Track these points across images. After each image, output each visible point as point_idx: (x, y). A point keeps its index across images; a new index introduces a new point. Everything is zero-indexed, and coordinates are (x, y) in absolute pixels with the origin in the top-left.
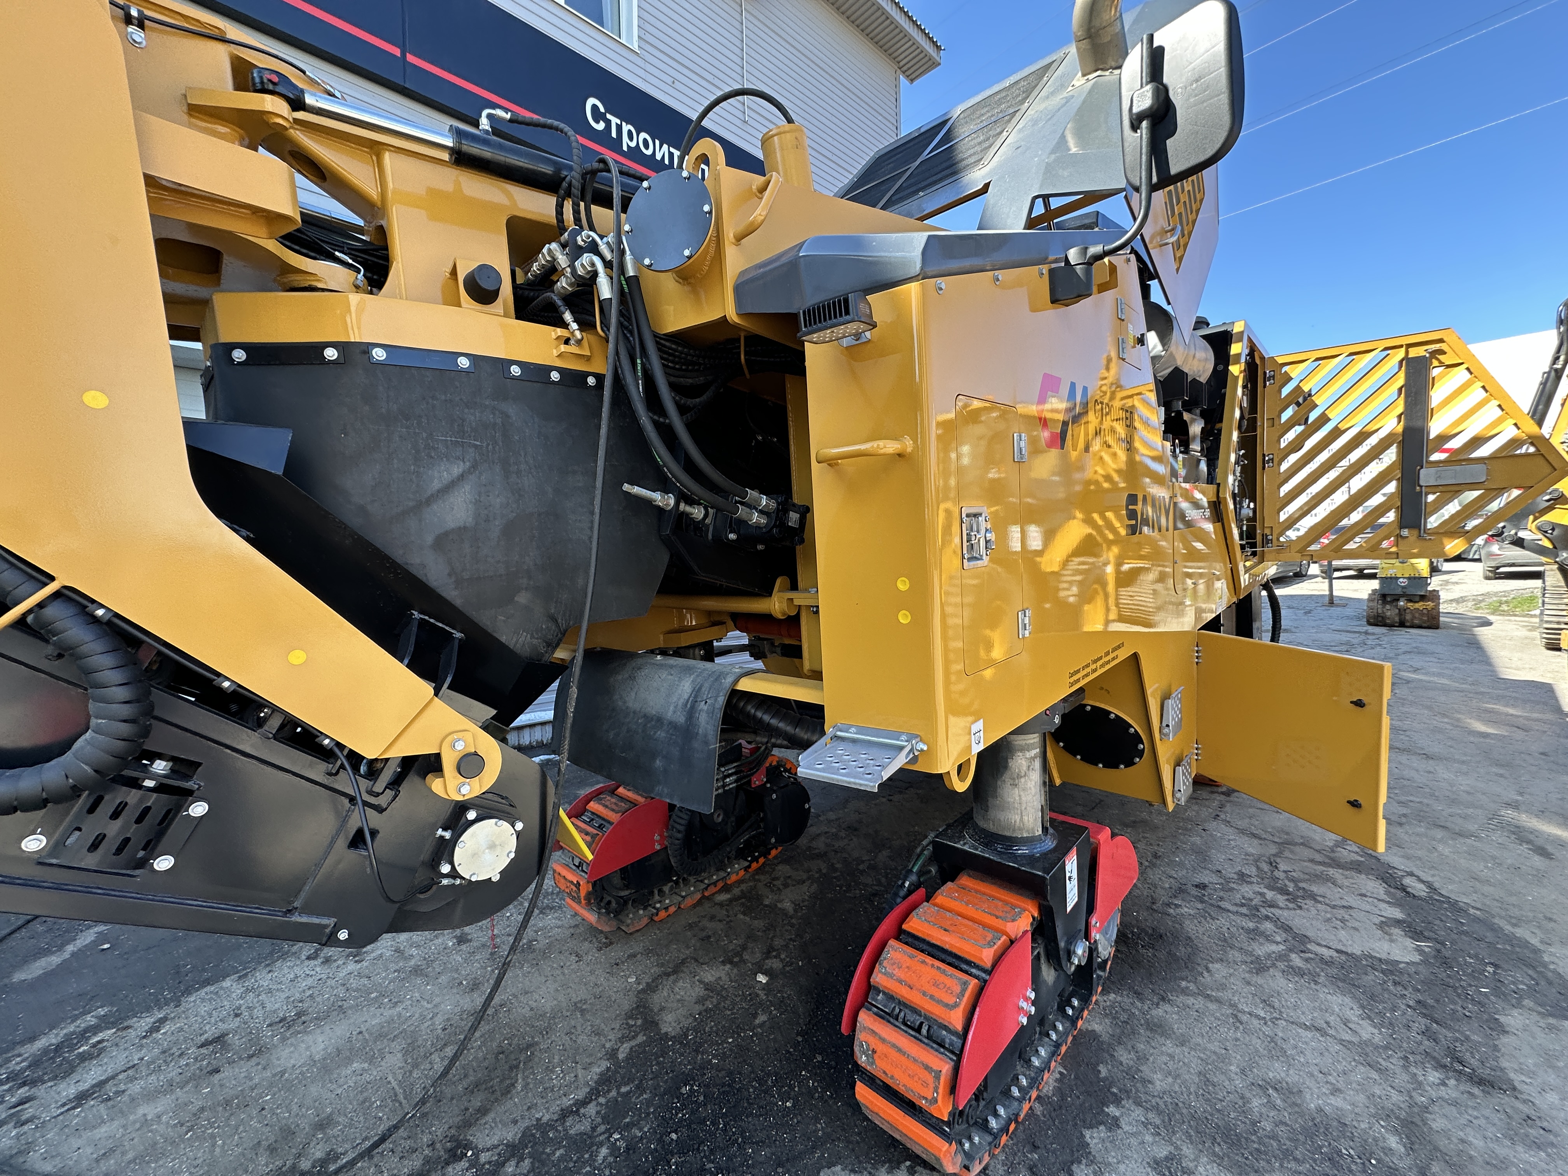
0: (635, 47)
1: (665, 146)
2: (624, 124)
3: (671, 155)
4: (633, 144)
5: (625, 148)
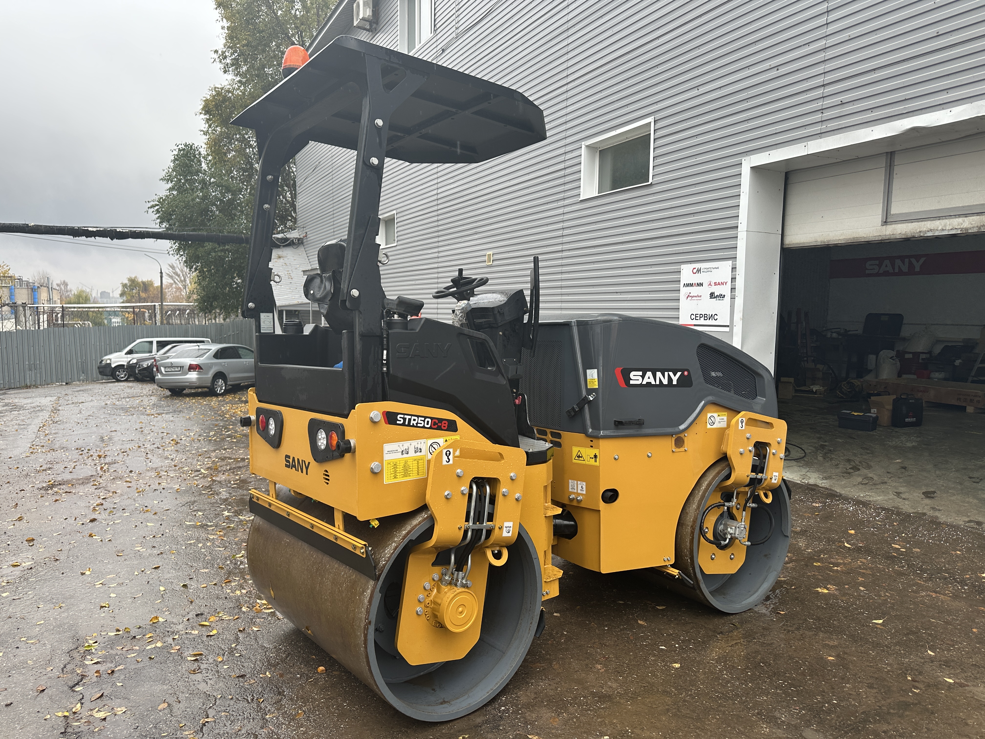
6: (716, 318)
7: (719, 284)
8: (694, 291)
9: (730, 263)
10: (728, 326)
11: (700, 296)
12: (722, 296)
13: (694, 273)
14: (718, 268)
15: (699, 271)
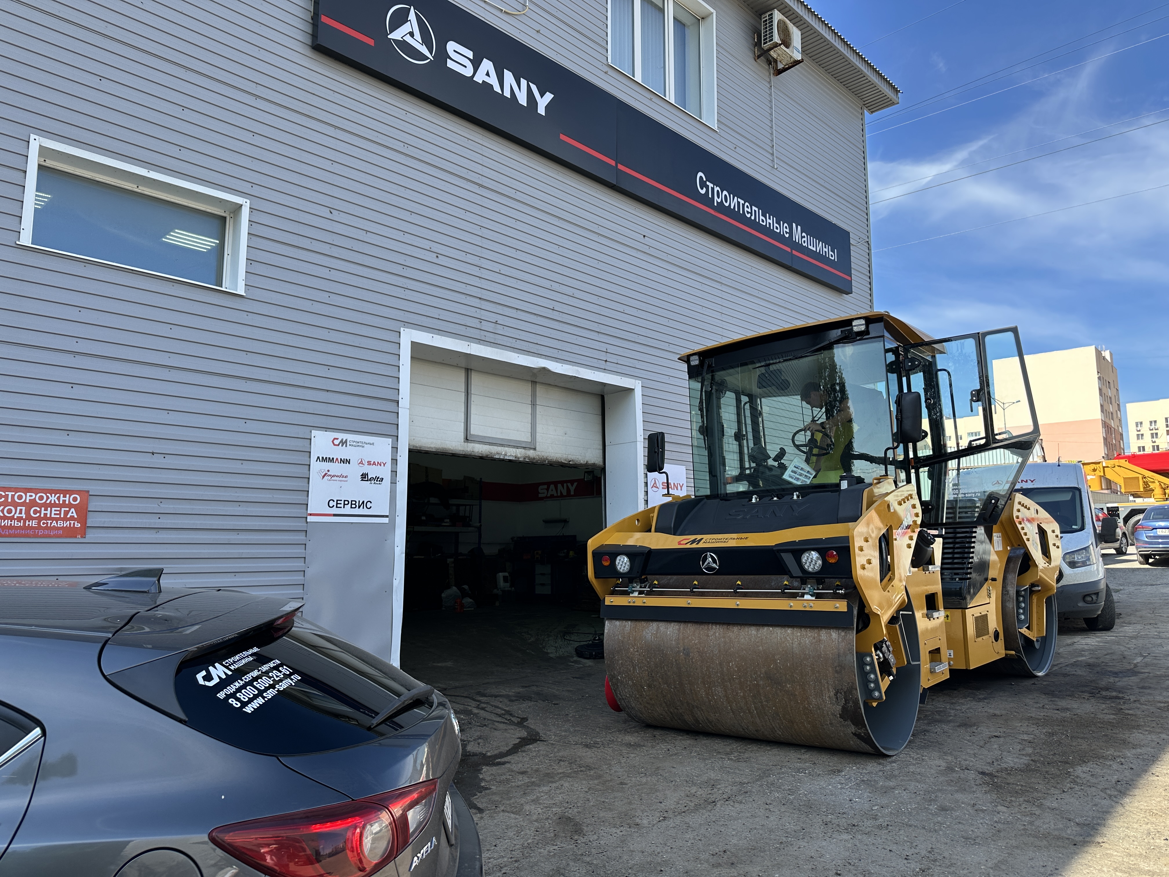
0: (715, 128)
1: (736, 198)
2: (715, 186)
3: (739, 203)
4: (719, 201)
5: (716, 204)
6: (369, 505)
7: (374, 463)
8: (335, 468)
9: (390, 440)
10: (387, 516)
11: (346, 477)
12: (379, 480)
13: (335, 445)
14: (373, 444)
15: (343, 443)
